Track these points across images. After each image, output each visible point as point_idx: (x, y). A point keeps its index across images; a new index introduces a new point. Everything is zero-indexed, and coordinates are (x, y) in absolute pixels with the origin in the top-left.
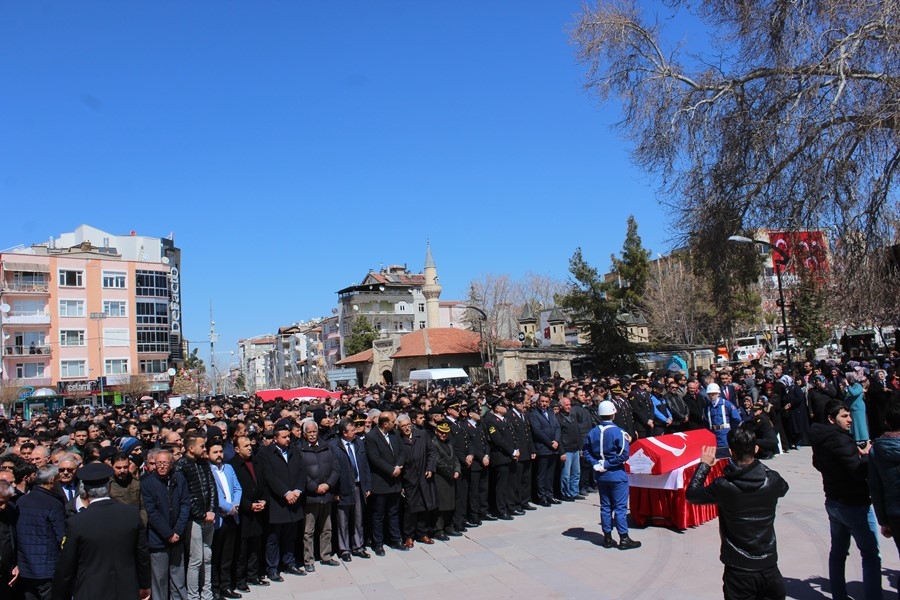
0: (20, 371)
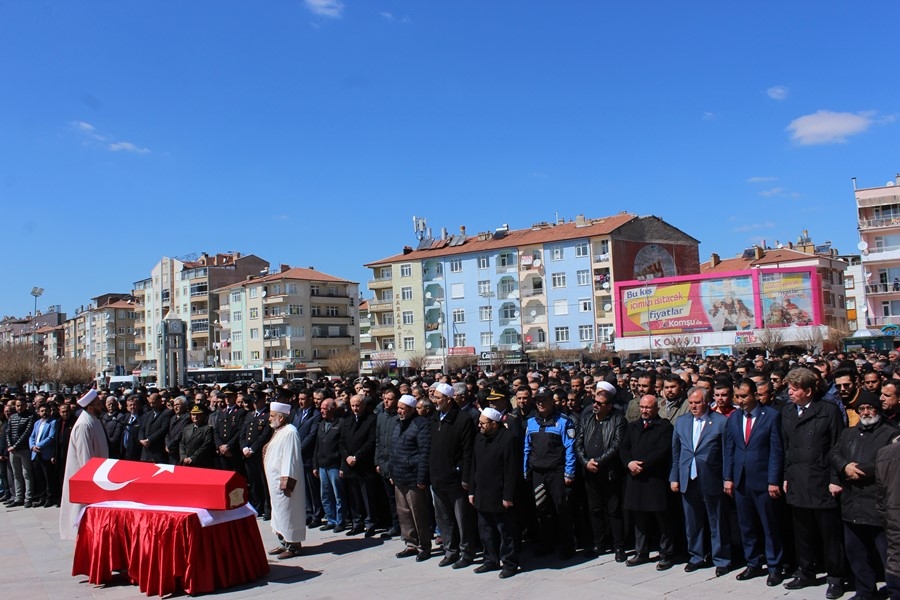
0: (886, 308)
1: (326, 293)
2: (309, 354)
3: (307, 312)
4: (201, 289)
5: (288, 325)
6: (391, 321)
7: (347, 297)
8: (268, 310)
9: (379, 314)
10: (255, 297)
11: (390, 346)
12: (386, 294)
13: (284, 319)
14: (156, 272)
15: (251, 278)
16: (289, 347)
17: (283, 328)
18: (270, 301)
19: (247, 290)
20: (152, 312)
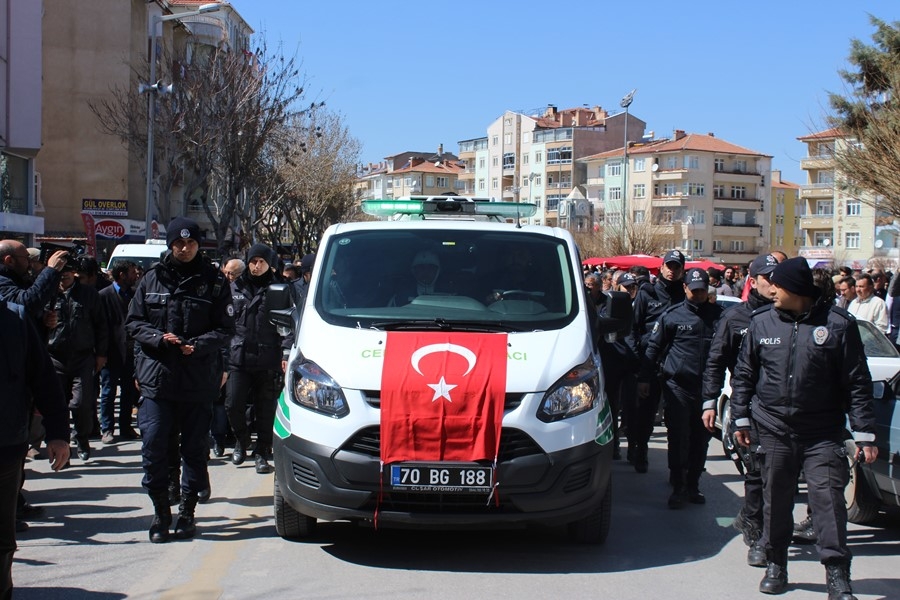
1: (732, 169)
2: (708, 246)
3: (709, 192)
4: (566, 155)
5: (686, 208)
6: (829, 211)
7: (758, 175)
8: (659, 188)
9: (812, 200)
10: (643, 171)
11: (827, 242)
12: (824, 177)
13: (682, 200)
14: (494, 130)
15: (632, 145)
16: (685, 237)
17: (679, 212)
18: (664, 176)
19: (631, 161)
20: (486, 182)
